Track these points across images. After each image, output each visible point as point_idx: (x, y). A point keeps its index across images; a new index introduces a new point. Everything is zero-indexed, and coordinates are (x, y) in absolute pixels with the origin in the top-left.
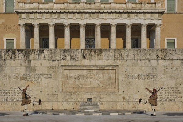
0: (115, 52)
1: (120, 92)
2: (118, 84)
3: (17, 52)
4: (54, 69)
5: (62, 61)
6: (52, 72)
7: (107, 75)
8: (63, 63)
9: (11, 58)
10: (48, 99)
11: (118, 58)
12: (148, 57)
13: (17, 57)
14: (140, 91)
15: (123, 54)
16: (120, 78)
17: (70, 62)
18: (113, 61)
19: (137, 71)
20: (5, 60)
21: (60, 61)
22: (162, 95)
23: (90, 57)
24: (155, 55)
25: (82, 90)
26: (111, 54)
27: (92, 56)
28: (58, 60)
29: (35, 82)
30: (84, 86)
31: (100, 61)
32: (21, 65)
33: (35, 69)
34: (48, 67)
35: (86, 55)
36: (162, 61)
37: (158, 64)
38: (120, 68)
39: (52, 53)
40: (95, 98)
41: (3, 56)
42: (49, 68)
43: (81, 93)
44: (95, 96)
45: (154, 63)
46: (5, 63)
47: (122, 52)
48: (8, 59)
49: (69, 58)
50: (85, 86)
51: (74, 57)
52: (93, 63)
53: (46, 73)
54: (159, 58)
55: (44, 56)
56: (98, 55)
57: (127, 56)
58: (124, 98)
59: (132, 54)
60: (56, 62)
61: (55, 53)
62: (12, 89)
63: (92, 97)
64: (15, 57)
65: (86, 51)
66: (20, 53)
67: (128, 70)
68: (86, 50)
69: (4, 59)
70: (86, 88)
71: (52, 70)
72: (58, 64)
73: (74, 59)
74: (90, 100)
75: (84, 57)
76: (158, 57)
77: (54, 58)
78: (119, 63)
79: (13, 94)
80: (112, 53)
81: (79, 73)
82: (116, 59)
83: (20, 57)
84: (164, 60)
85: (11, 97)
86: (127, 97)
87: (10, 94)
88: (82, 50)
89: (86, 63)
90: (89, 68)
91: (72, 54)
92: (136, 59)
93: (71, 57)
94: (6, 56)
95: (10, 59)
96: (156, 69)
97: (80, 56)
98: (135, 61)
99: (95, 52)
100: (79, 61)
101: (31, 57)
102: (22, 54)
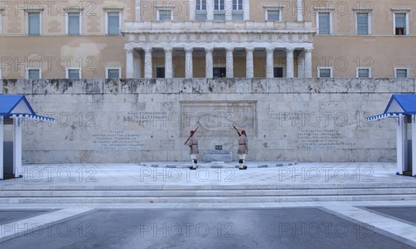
0: (252, 82)
1: (260, 136)
2: (257, 125)
3: (120, 82)
4: (170, 105)
5: (181, 94)
6: (166, 110)
7: (242, 113)
8: (181, 97)
9: (111, 91)
10: (161, 146)
11: (256, 90)
12: (297, 89)
13: (120, 89)
14: (287, 135)
15: (264, 86)
16: (260, 117)
17: (191, 96)
18: (250, 95)
19: (282, 108)
20: (103, 94)
21: (177, 95)
22: (317, 141)
23: (219, 89)
24: (306, 87)
25: (208, 134)
26: (248, 85)
27: (222, 88)
28: (176, 94)
29: (145, 123)
30: (211, 129)
31: (233, 94)
32: (125, 101)
33: (144, 106)
34: (161, 103)
35: (213, 86)
36: (316, 94)
37: (311, 98)
38: (259, 103)
39: (167, 84)
40: (226, 144)
41: (101, 89)
42: (164, 104)
43: (207, 138)
44: (226, 142)
45: (306, 97)
46: (103, 98)
47: (262, 83)
48: (107, 92)
49: (190, 90)
50: (213, 129)
51: (197, 90)
52: (223, 97)
53: (159, 111)
54: (313, 91)
55: (157, 89)
56: (230, 86)
57: (269, 88)
58: (265, 145)
59: (276, 85)
60: (173, 96)
61: (171, 84)
62: (112, 134)
63: (221, 143)
64: (117, 90)
65: (214, 81)
66: (123, 85)
67: (270, 106)
68: (213, 79)
69: (101, 92)
70: (214, 131)
71: (168, 107)
72: (176, 99)
73: (198, 92)
74: (219, 148)
75: (211, 89)
76: (311, 89)
77: (170, 91)
78: (258, 97)
79: (114, 140)
80: (248, 83)
81: (204, 110)
82: (254, 91)
83: (123, 90)
84: (319, 93)
85: (111, 144)
86: (269, 144)
87: (110, 141)
88: (208, 79)
89: (213, 97)
90: (217, 104)
91: (195, 86)
92: (281, 91)
93: (194, 89)
94: (105, 88)
95: (109, 92)
96: (308, 105)
97: (205, 88)
98: (280, 95)
99: (226, 82)
100: (204, 95)
101: (138, 90)
102: (126, 86)
